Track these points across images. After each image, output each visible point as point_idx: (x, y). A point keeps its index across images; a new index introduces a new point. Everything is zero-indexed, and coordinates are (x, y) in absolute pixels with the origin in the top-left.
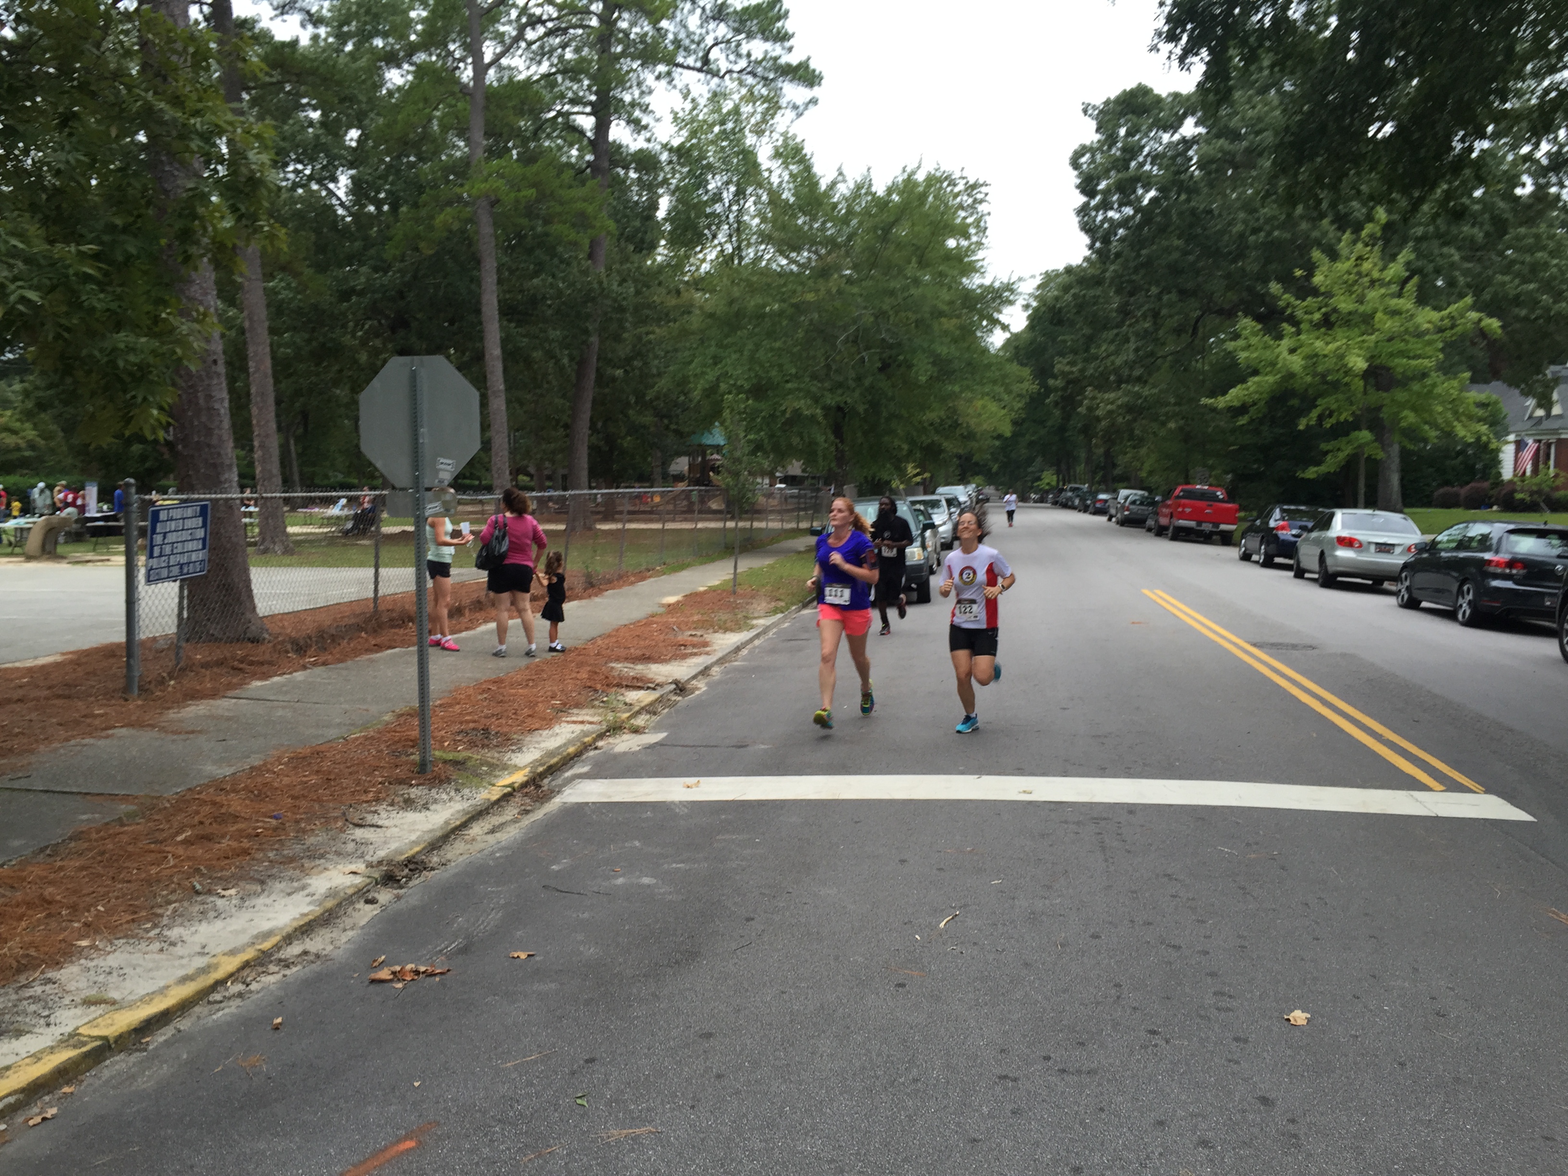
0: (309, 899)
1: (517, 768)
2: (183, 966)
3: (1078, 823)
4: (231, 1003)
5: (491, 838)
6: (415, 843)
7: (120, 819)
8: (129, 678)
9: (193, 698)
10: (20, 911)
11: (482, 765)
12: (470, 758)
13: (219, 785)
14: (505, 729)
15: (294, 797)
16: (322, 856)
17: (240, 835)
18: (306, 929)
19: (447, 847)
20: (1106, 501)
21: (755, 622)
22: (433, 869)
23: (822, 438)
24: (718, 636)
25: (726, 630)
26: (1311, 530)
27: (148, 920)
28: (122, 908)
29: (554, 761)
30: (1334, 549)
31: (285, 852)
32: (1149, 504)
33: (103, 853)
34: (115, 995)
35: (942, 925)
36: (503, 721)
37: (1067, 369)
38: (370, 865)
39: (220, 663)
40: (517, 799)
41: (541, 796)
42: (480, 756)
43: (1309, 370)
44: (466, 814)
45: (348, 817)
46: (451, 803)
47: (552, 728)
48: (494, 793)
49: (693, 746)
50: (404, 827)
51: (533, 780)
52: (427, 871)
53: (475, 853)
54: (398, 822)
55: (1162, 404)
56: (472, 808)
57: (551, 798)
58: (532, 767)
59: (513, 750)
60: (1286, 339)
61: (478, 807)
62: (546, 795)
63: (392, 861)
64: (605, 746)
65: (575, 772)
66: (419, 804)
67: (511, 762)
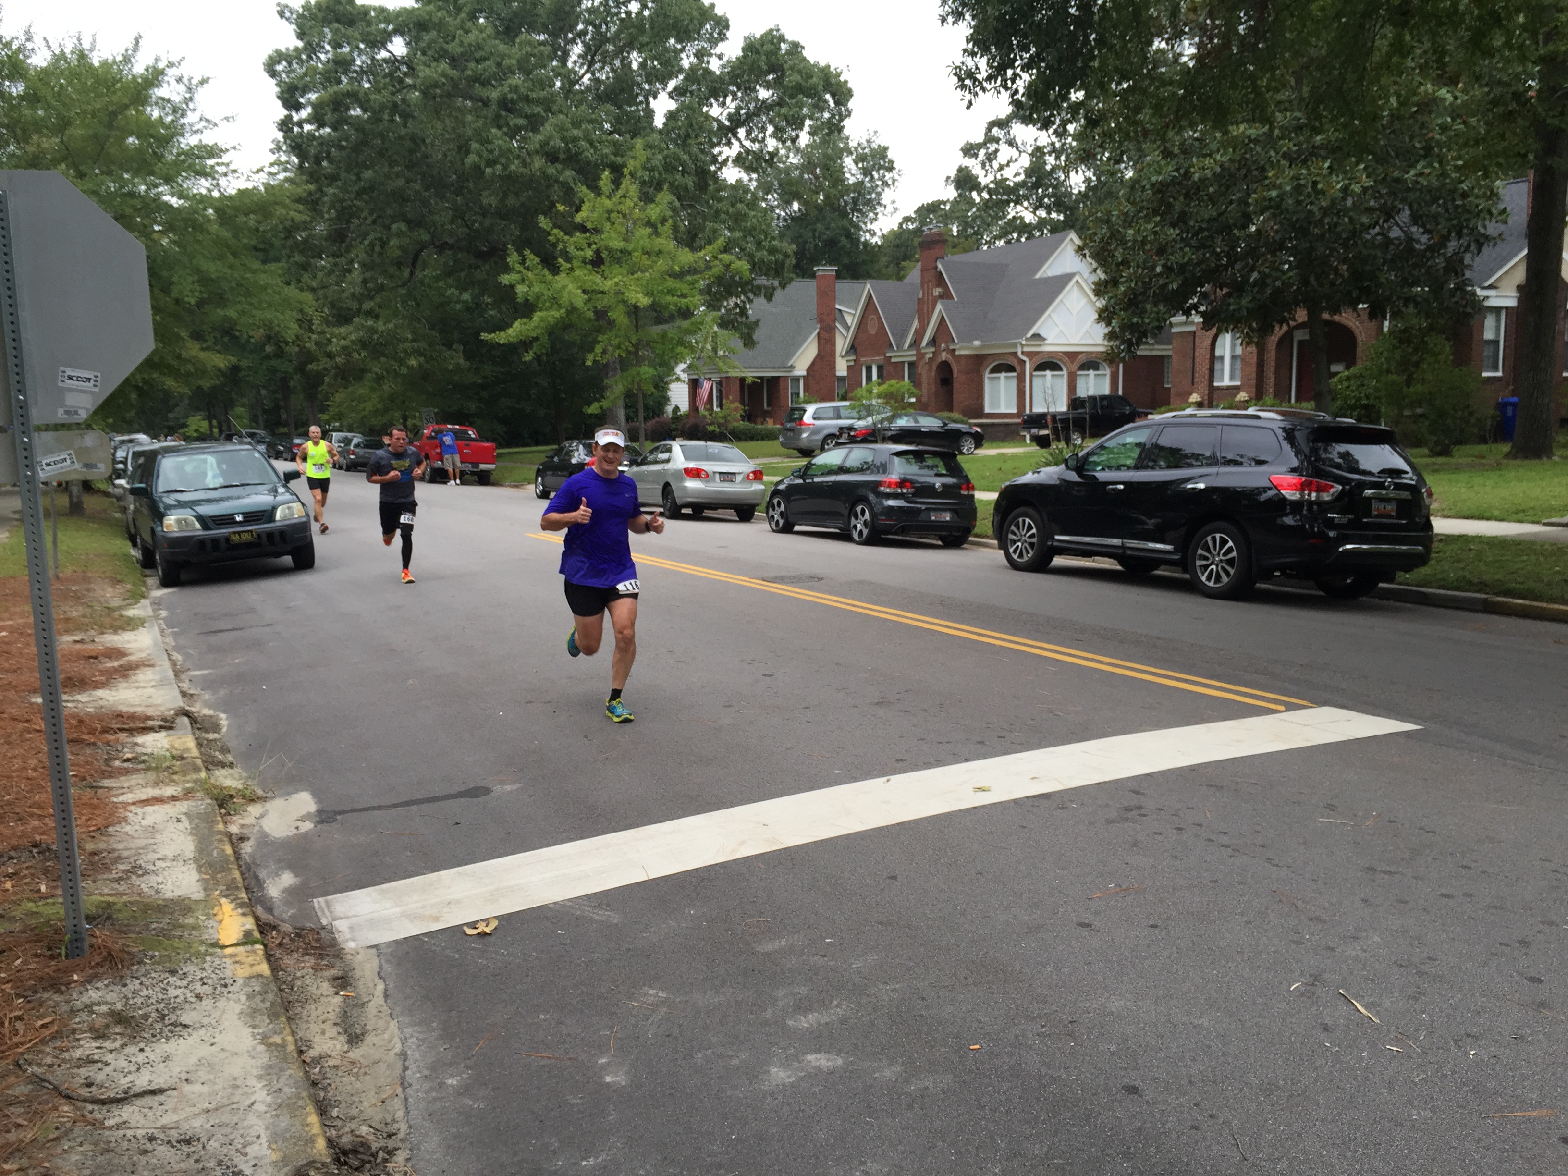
1: (203, 905)
11: (145, 912)
21: (130, 614)
22: (389, 1151)
24: (113, 638)
25: (115, 628)
29: (237, 875)
30: (682, 480)
40: (288, 961)
41: (314, 944)
42: (103, 895)
43: (590, 305)
44: (273, 1015)
45: (56, 1088)
46: (207, 1003)
47: (125, 819)
48: (244, 960)
49: (395, 806)
50: (205, 1078)
51: (257, 919)
52: (386, 1161)
53: (399, 1090)
54: (176, 1070)
55: (399, 340)
56: (263, 1001)
57: (334, 943)
58: (226, 896)
59: (128, 871)
60: (563, 275)
61: (271, 996)
62: (318, 940)
63: (324, 1165)
64: (245, 831)
65: (281, 887)
66: (150, 1020)
67: (169, 895)
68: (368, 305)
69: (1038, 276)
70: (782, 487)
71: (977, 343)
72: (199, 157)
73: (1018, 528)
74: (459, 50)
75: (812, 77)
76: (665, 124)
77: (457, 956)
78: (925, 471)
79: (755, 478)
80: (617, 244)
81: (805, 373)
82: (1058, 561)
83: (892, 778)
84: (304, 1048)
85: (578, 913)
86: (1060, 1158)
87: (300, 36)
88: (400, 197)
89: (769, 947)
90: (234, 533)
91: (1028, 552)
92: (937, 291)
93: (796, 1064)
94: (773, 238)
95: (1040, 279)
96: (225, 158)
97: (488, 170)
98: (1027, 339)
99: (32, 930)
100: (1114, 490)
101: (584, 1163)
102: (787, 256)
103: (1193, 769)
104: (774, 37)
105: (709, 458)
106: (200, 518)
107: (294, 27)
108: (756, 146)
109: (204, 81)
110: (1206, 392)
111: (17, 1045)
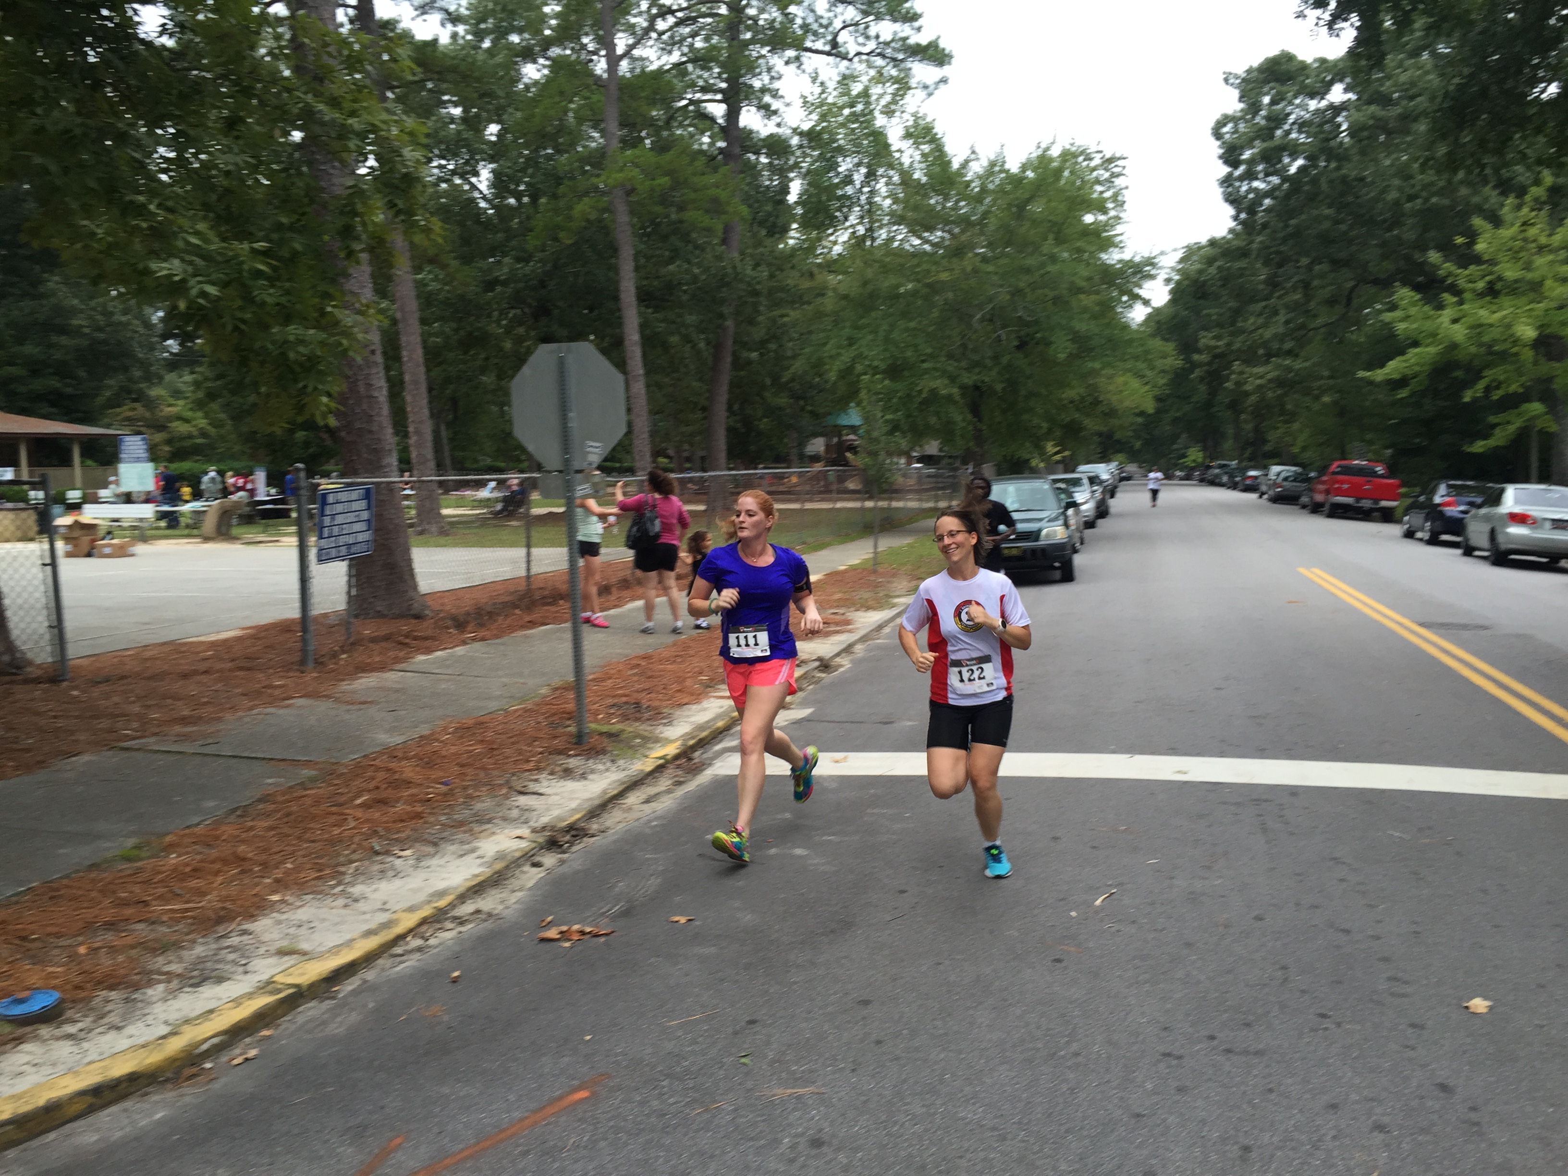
0: (479, 861)
1: (668, 741)
2: (367, 921)
3: (1238, 804)
4: (411, 957)
5: (647, 808)
6: (575, 810)
7: (302, 784)
8: (304, 651)
9: (364, 670)
10: (217, 866)
11: (636, 737)
12: (623, 731)
13: (391, 753)
14: (656, 703)
15: (462, 766)
16: (489, 821)
17: (413, 800)
18: (477, 889)
19: (605, 815)
20: (1256, 478)
21: (896, 600)
22: (593, 836)
23: (960, 418)
24: (860, 614)
25: (868, 608)
26: (1480, 506)
27: (333, 878)
28: (309, 866)
29: (704, 734)
30: (1506, 526)
31: (455, 817)
32: (1301, 481)
33: (288, 815)
34: (305, 946)
35: (1098, 902)
36: (653, 695)
37: (1213, 343)
38: (534, 831)
39: (387, 638)
40: (670, 771)
41: (694, 768)
43: (1474, 341)
45: (512, 785)
46: (607, 774)
47: (700, 703)
48: (648, 764)
49: (839, 722)
50: (564, 795)
51: (684, 753)
53: (632, 821)
54: (559, 791)
55: (1316, 378)
56: (628, 778)
57: (702, 770)
58: (683, 740)
60: (1448, 309)
61: (634, 777)
62: (698, 767)
66: (577, 774)
67: (663, 735)
80: (1514, 274)
87: (1244, 98)
97: (1409, 205)
107: (1238, 91)
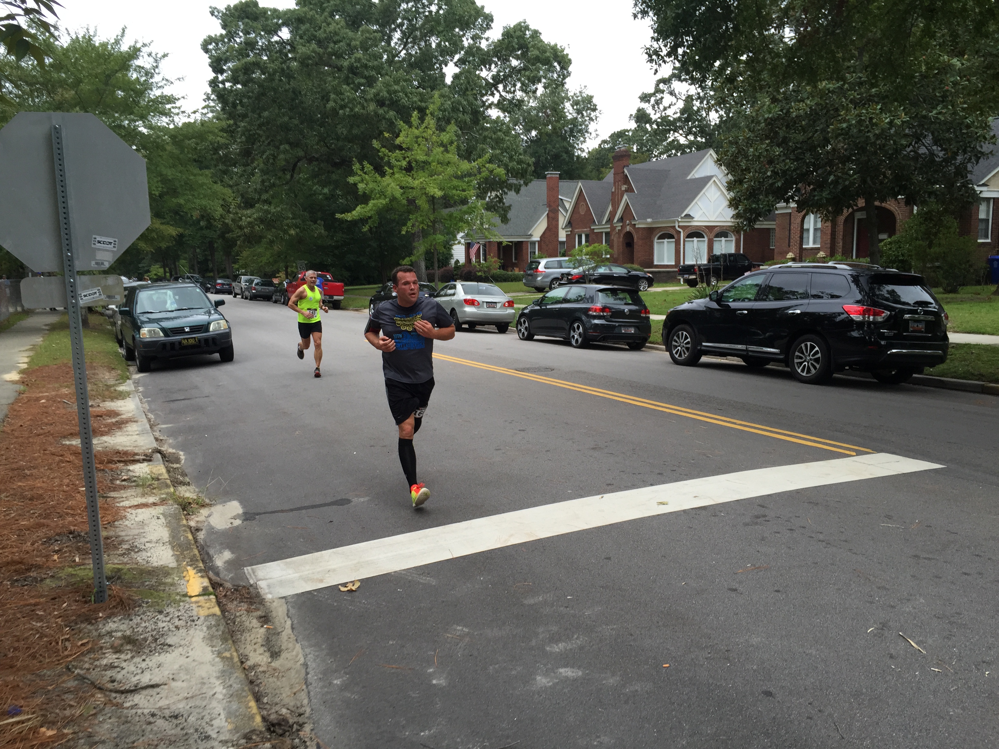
1: (176, 571)
6: (237, 696)
19: (269, 691)
22: (300, 725)
24: (111, 404)
25: (112, 399)
30: (462, 306)
40: (231, 606)
41: (246, 596)
42: (114, 564)
43: (404, 196)
44: (224, 640)
45: (92, 683)
46: (183, 631)
47: (125, 517)
48: (204, 605)
49: (292, 510)
50: (184, 677)
51: (210, 580)
52: (298, 730)
53: (304, 687)
54: (167, 672)
55: (284, 218)
56: (217, 630)
57: (258, 595)
58: (191, 565)
59: (129, 549)
60: (387, 177)
61: (222, 628)
62: (248, 593)
63: (261, 732)
64: (199, 525)
65: (224, 560)
66: (148, 642)
67: (155, 564)
68: (265, 196)
69: (689, 178)
70: (526, 311)
71: (649, 220)
72: (161, 103)
73: (679, 338)
74: (324, 36)
75: (545, 52)
76: (452, 82)
77: (335, 604)
78: (618, 302)
79: (509, 306)
80: (421, 157)
81: (539, 239)
82: (704, 359)
83: (605, 495)
84: (243, 660)
85: (410, 578)
86: (724, 735)
87: (224, 27)
88: (285, 128)
89: (531, 601)
90: (184, 339)
91: (685, 354)
92: (624, 187)
93: (552, 674)
94: (520, 154)
95: (691, 180)
96: (178, 104)
97: (341, 112)
98: (682, 218)
99: (72, 585)
100: (740, 314)
101: (422, 734)
102: (529, 165)
103: (798, 492)
104: (522, 27)
105: (480, 292)
106: (163, 330)
107: (220, 21)
108: (509, 96)
109: (165, 56)
110: (798, 252)
111: (67, 656)
